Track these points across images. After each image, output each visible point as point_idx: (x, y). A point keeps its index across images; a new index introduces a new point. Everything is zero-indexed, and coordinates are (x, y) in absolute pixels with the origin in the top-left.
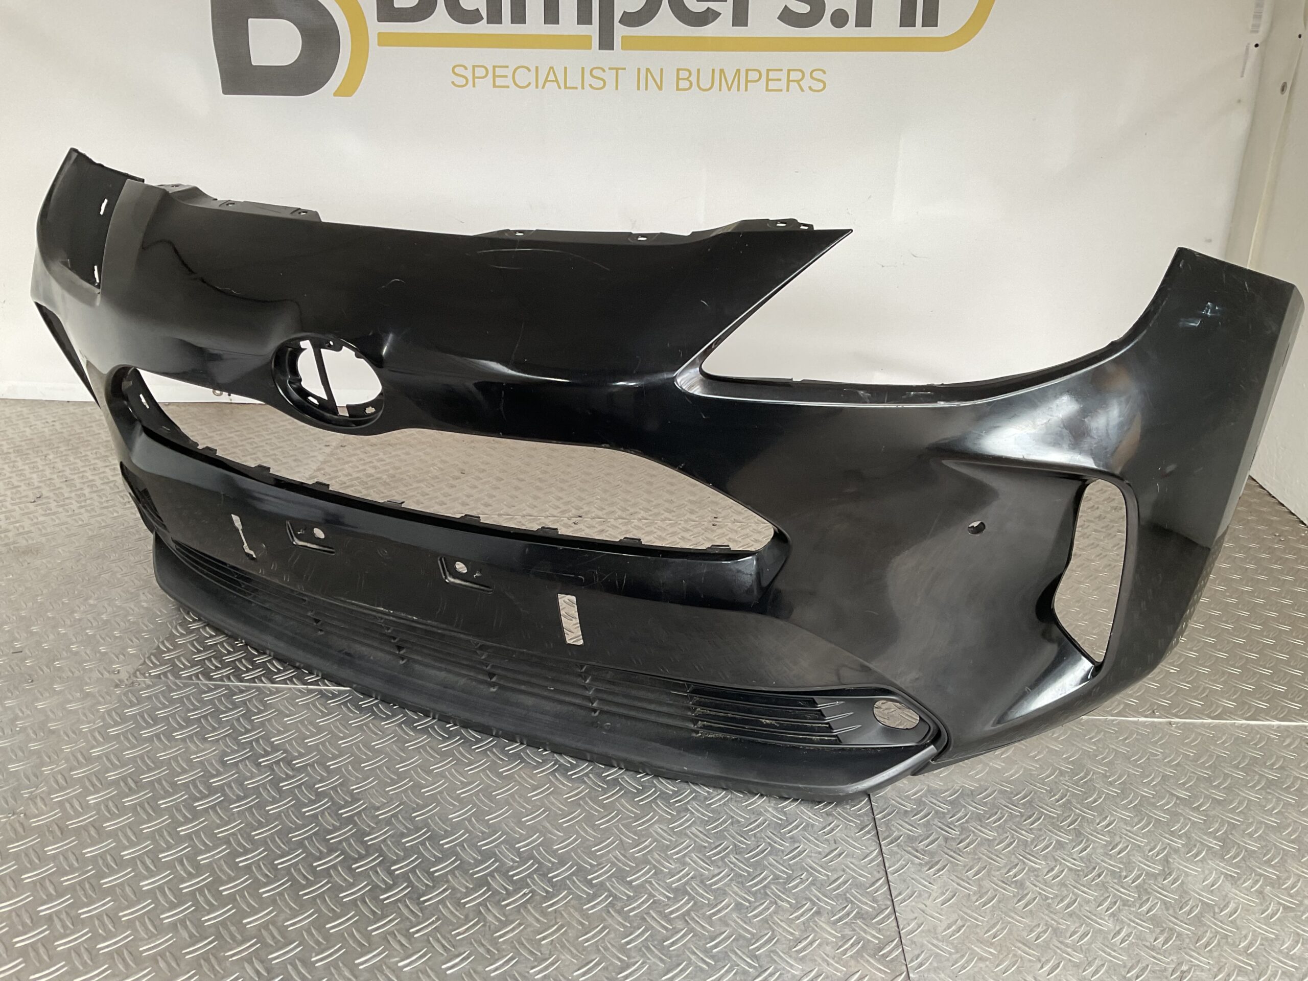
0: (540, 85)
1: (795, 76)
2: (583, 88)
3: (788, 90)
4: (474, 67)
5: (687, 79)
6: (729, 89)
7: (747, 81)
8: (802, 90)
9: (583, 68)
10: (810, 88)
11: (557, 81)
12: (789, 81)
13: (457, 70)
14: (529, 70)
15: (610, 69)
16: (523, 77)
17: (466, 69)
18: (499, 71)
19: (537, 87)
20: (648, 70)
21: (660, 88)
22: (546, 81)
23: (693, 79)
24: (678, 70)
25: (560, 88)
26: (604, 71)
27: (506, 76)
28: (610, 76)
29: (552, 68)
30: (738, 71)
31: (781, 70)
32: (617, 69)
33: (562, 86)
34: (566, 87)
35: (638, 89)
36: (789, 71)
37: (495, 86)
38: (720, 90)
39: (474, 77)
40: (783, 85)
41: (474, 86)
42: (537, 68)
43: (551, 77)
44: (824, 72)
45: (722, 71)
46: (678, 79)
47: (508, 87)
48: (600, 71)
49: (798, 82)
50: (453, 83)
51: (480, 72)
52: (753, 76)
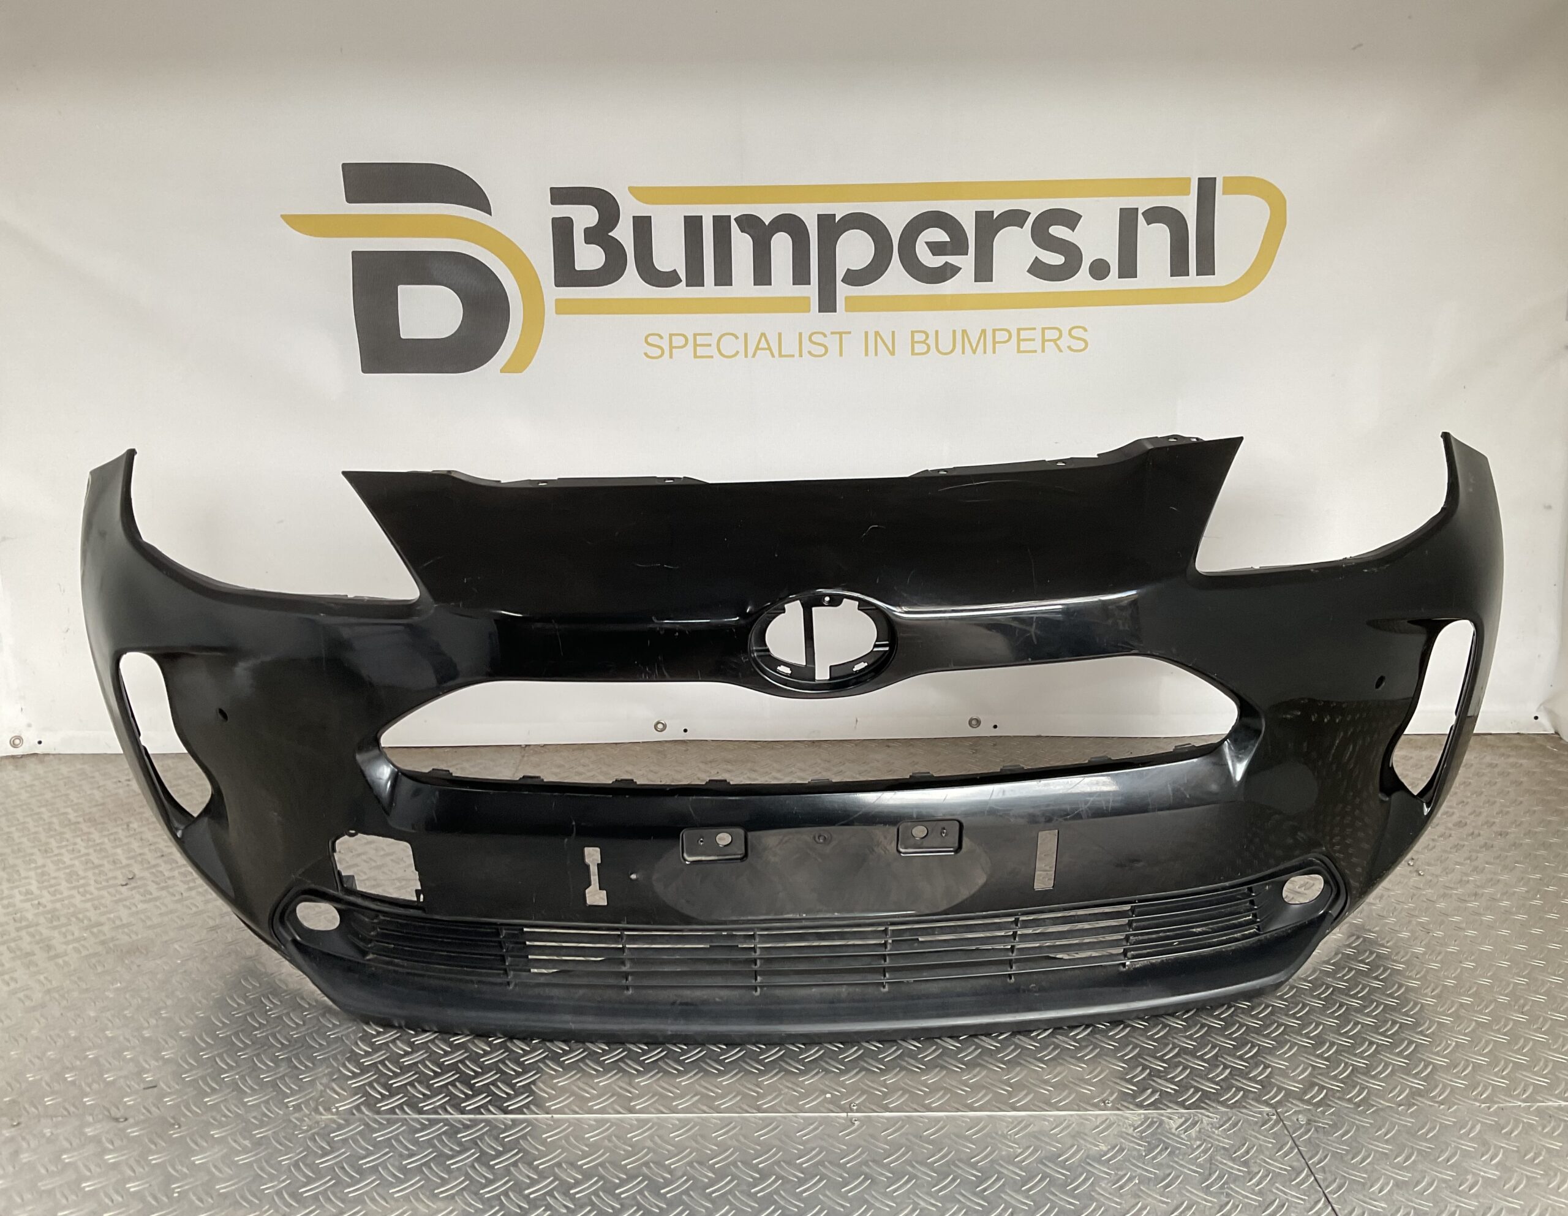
0: (750, 354)
1: (1051, 334)
2: (801, 356)
3: (1043, 351)
4: (671, 335)
5: (924, 342)
6: (974, 352)
7: (995, 343)
8: (1061, 351)
9: (800, 334)
10: (1069, 347)
11: (769, 349)
12: (1044, 341)
13: (651, 340)
14: (737, 338)
15: (832, 333)
16: (730, 345)
17: (661, 338)
18: (700, 340)
19: (746, 356)
20: (877, 333)
21: (892, 353)
22: (757, 348)
23: (931, 341)
24: (913, 333)
25: (773, 356)
26: (825, 336)
27: (710, 345)
28: (832, 342)
29: (763, 335)
30: (984, 332)
31: (1035, 329)
32: (841, 334)
33: (776, 353)
34: (780, 355)
35: (867, 354)
36: (1043, 329)
37: (696, 356)
38: (963, 353)
39: (671, 347)
40: (1037, 345)
41: (671, 357)
42: (746, 335)
43: (763, 344)
44: (1085, 330)
45: (964, 332)
46: (913, 342)
47: (712, 357)
48: (821, 336)
49: (1054, 341)
50: (646, 354)
51: (678, 341)
52: (1001, 336)
